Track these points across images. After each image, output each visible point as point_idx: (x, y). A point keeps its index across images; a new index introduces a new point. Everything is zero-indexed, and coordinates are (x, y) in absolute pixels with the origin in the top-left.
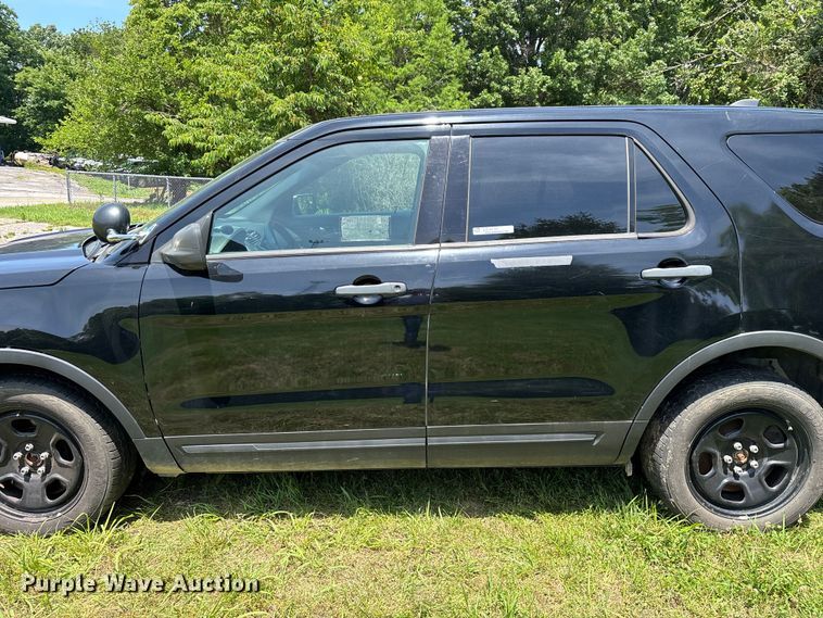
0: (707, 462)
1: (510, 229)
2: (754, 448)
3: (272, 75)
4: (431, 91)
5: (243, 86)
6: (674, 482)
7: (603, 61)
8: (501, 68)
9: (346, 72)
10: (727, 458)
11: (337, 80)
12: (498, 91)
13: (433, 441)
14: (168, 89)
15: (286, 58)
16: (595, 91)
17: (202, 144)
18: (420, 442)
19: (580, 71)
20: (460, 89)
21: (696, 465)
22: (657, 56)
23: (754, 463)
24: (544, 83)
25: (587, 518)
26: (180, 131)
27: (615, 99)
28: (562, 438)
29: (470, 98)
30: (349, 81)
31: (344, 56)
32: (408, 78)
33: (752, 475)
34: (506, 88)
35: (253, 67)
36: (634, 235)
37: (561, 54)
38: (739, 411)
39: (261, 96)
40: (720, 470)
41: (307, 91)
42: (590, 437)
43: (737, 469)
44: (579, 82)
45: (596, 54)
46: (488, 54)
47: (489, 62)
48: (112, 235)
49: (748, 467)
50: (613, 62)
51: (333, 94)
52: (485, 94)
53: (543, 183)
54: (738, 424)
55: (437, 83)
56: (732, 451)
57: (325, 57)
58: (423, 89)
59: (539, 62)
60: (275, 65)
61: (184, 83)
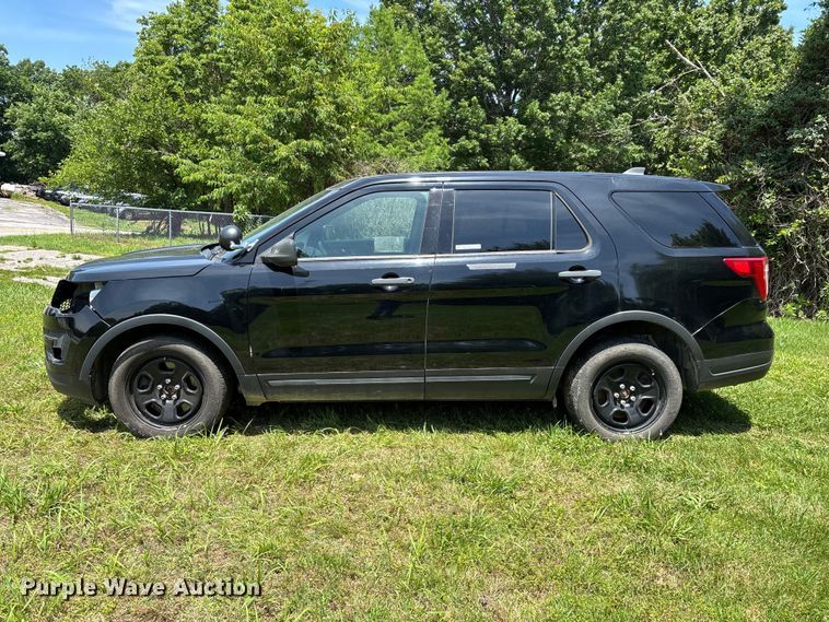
0: (604, 396)
1: (478, 246)
2: (632, 388)
3: (277, 124)
4: (413, 136)
5: (253, 132)
6: (582, 409)
7: (574, 113)
8: (479, 117)
9: (340, 122)
10: (616, 395)
11: (332, 128)
12: (477, 138)
13: (429, 379)
14: (169, 130)
15: (289, 109)
16: (568, 138)
17: (212, 182)
18: (421, 380)
19: (554, 121)
20: (440, 135)
21: (596, 398)
22: (623, 109)
23: (633, 398)
24: (520, 131)
25: (528, 435)
26: (192, 170)
27: (586, 147)
28: (511, 378)
29: (450, 143)
30: (343, 129)
31: (340, 108)
32: (391, 124)
33: (632, 406)
34: (483, 136)
35: (260, 117)
36: (554, 251)
37: (535, 106)
38: (622, 362)
39: (267, 142)
40: (612, 402)
41: (308, 139)
42: (528, 378)
43: (622, 402)
44: (552, 131)
45: (567, 105)
46: (466, 103)
47: (468, 112)
48: (233, 245)
49: (629, 401)
50: (583, 113)
51: (330, 141)
52: (463, 141)
53: (505, 220)
54: (621, 372)
55: (419, 130)
56: (619, 390)
57: (324, 110)
58: (406, 134)
59: (515, 111)
60: (279, 115)
61: (185, 126)
